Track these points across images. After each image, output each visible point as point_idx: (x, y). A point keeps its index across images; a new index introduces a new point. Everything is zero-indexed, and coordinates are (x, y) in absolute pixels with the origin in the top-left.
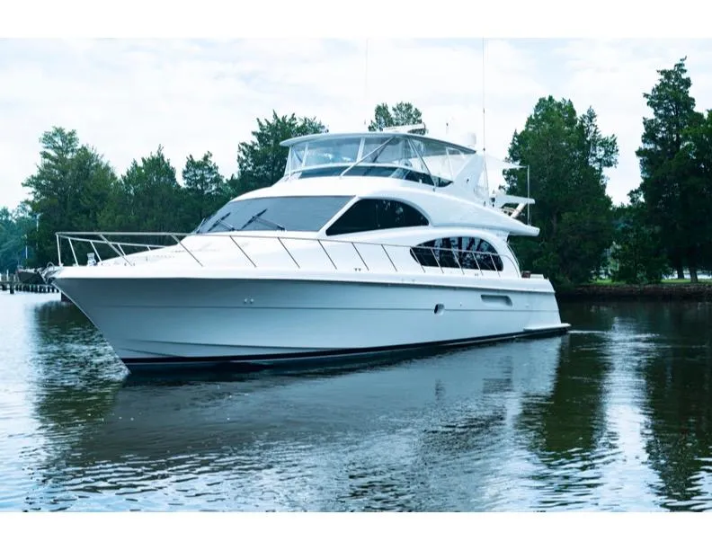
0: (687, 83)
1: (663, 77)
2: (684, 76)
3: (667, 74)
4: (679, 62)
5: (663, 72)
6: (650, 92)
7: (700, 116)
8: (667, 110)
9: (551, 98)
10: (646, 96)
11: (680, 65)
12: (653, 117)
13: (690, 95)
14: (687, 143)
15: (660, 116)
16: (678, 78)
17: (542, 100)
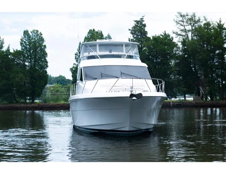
0: (145, 26)
1: (136, 23)
2: (144, 23)
3: (137, 22)
4: (142, 18)
5: (136, 21)
6: (131, 29)
7: (149, 38)
8: (137, 35)
9: (94, 30)
10: (129, 30)
11: (142, 19)
12: (132, 38)
13: (146, 30)
14: (145, 48)
15: (135, 38)
16: (141, 23)
17: (90, 30)
